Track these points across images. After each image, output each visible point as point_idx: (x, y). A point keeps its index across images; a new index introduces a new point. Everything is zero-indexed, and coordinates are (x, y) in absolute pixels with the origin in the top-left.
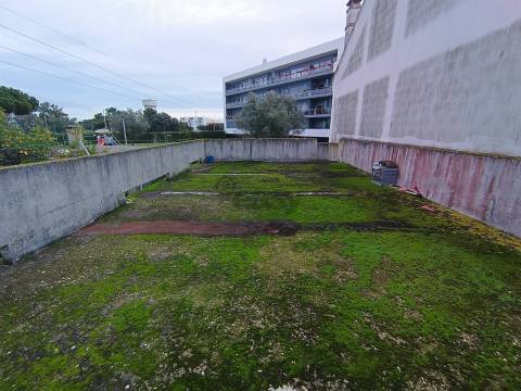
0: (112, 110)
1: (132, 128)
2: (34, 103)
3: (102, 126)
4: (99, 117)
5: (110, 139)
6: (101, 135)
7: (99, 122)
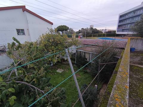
0: (83, 29)
1: (87, 33)
2: (68, 28)
3: (80, 33)
4: (80, 30)
5: (81, 36)
6: (80, 35)
7: (79, 32)
